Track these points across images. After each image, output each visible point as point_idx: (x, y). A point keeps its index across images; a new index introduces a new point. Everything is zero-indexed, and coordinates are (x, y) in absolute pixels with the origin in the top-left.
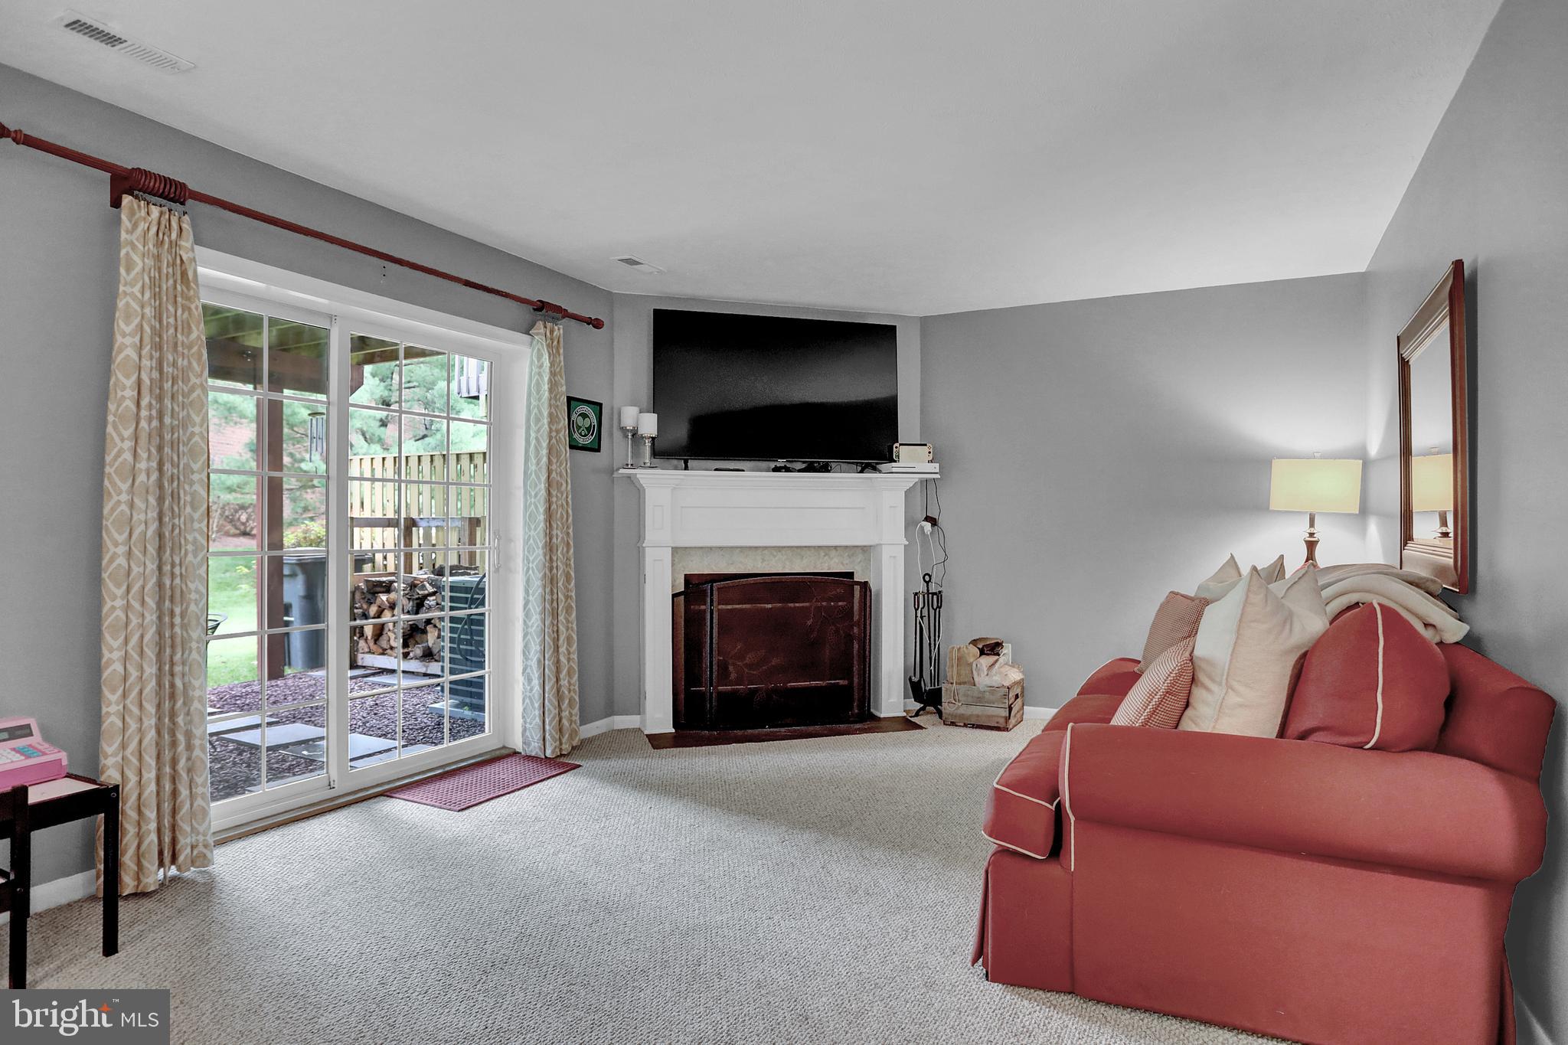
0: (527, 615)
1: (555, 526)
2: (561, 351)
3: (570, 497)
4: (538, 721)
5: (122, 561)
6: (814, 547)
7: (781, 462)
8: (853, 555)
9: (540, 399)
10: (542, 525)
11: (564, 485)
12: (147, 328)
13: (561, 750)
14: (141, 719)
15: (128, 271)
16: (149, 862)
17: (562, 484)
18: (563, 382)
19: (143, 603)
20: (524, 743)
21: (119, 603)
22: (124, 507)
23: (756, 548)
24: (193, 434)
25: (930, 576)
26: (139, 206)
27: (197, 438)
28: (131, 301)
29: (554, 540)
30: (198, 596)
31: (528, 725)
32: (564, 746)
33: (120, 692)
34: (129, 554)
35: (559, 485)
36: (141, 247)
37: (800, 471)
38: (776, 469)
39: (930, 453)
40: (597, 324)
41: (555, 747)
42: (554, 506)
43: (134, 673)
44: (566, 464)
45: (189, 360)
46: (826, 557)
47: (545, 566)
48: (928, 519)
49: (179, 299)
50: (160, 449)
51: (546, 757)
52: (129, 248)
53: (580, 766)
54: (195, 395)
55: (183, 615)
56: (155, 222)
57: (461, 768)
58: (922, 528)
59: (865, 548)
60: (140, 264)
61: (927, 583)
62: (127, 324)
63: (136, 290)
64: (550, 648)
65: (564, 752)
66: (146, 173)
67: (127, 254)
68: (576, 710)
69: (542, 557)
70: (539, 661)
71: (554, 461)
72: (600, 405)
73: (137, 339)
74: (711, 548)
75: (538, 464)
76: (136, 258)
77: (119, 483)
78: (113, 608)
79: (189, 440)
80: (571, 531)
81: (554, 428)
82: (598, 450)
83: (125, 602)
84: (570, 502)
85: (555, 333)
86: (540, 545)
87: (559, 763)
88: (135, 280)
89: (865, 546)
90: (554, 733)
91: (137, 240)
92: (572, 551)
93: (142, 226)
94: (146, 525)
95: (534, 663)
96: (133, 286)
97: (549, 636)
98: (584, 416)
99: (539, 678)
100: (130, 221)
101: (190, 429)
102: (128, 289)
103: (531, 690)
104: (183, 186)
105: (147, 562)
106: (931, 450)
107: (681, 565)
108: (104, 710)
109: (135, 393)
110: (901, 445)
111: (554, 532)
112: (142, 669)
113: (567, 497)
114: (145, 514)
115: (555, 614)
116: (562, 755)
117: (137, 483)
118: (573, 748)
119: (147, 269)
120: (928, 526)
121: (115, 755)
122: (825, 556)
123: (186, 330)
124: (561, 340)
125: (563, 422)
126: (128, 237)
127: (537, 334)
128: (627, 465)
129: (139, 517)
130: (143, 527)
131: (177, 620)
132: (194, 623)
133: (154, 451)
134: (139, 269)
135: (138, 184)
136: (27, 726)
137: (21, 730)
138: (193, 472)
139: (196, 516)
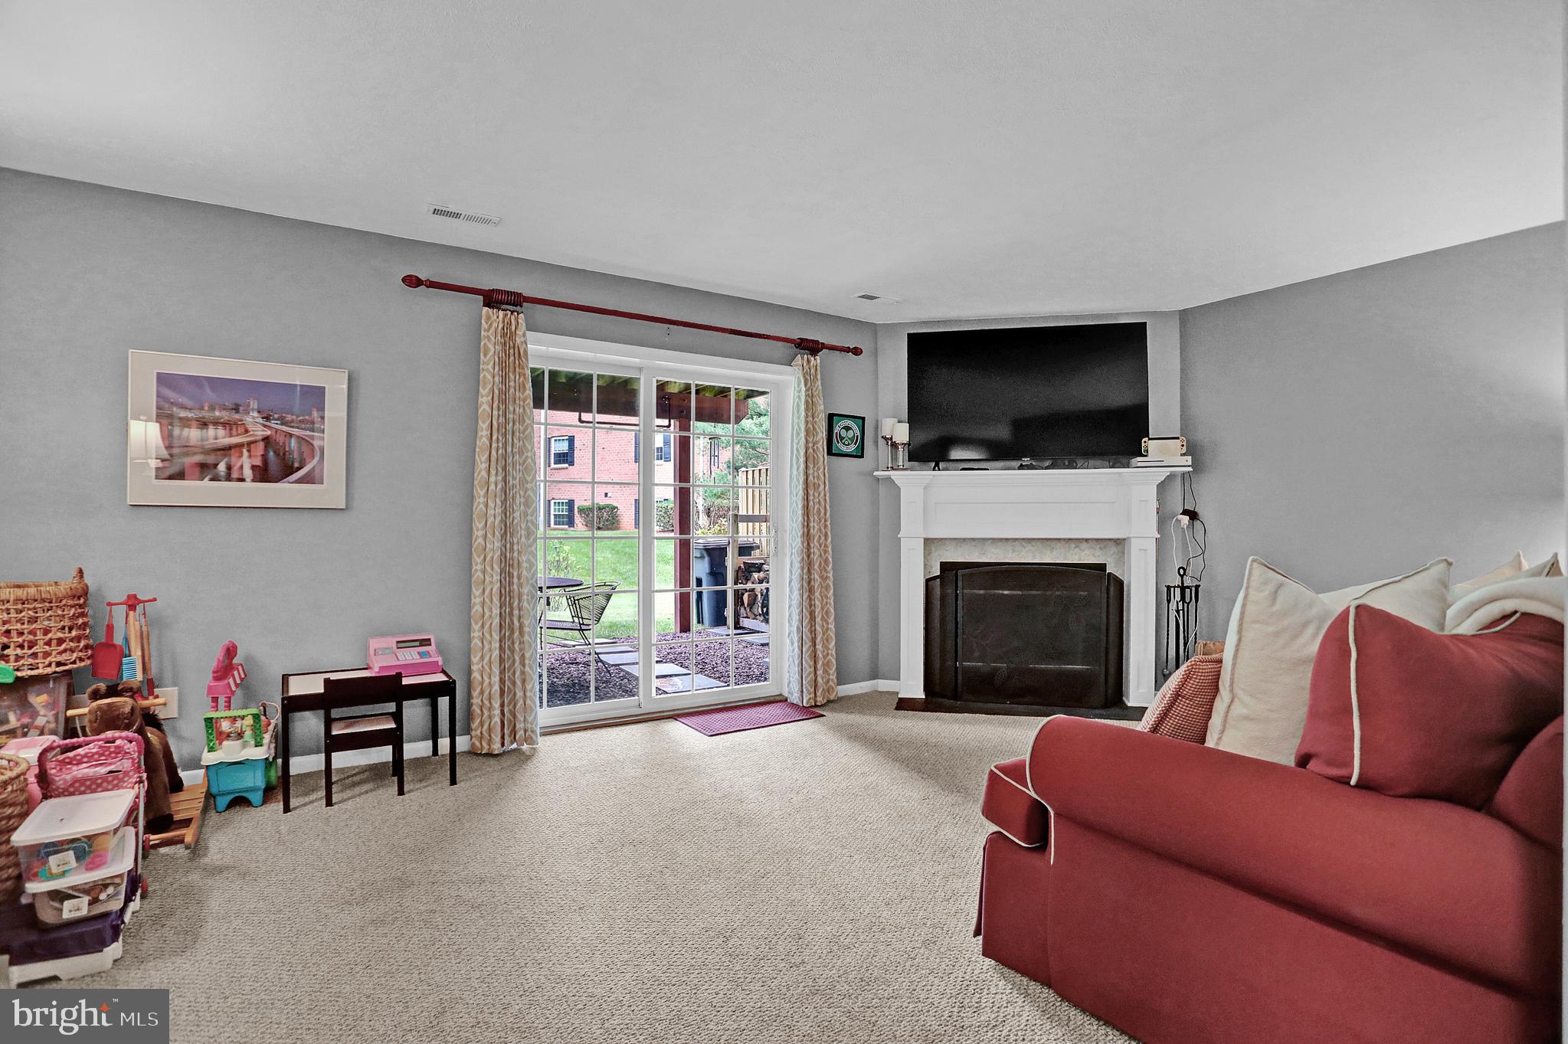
0: (791, 591)
1: (812, 519)
2: (819, 377)
3: (828, 495)
4: (797, 676)
5: (481, 540)
6: (1065, 539)
7: (1026, 461)
8: (1105, 547)
9: (799, 418)
10: (800, 518)
11: (822, 486)
12: (496, 391)
13: (816, 701)
14: (491, 643)
15: (485, 356)
16: (495, 735)
17: (819, 485)
18: (821, 402)
19: (492, 569)
20: (789, 693)
21: (479, 567)
22: (481, 506)
23: (1007, 540)
24: (527, 457)
25: (1185, 570)
26: (493, 313)
27: (529, 460)
28: (487, 374)
29: (812, 531)
30: (528, 565)
31: (791, 679)
32: (818, 699)
33: (480, 623)
34: (485, 537)
35: (816, 487)
36: (493, 339)
37: (1047, 468)
38: (1021, 467)
39: (1183, 446)
40: (857, 351)
41: (810, 699)
42: (811, 503)
43: (487, 613)
44: (824, 469)
45: (524, 408)
46: (1077, 549)
47: (803, 551)
48: (1185, 512)
49: (517, 369)
50: (504, 469)
51: (803, 706)
52: (486, 341)
53: (824, 716)
54: (528, 432)
55: (519, 578)
56: (501, 322)
57: (738, 706)
58: (1178, 521)
59: (1118, 542)
60: (493, 350)
61: (1182, 576)
62: (484, 390)
63: (490, 367)
64: (807, 617)
65: (818, 704)
66: (498, 291)
67: (485, 344)
68: (833, 671)
69: (800, 544)
70: (798, 628)
71: (811, 466)
72: (863, 419)
73: (490, 398)
74: (964, 539)
75: (798, 470)
76: (491, 346)
77: (479, 491)
78: (476, 570)
79: (525, 461)
80: (828, 523)
81: (811, 440)
82: (862, 456)
83: (483, 567)
84: (828, 500)
85: (812, 364)
86: (799, 535)
87: (811, 712)
88: (489, 360)
89: (1118, 539)
90: (810, 689)
91: (492, 334)
92: (829, 540)
93: (495, 325)
94: (495, 517)
95: (795, 629)
96: (488, 365)
97: (806, 608)
98: (847, 428)
99: (798, 642)
100: (487, 323)
101: (525, 454)
102: (485, 367)
103: (793, 651)
104: (520, 295)
105: (495, 542)
106: (1185, 444)
107: (937, 553)
108: (472, 635)
109: (489, 432)
110: (1150, 439)
111: (812, 524)
112: (491, 610)
113: (825, 495)
114: (495, 511)
115: (811, 590)
116: (816, 706)
117: (490, 490)
118: (829, 702)
119: (497, 353)
120: (1185, 519)
121: (477, 664)
122: (1075, 548)
123: (521, 389)
124: (818, 368)
125: (821, 434)
126: (486, 334)
127: (796, 365)
128: (888, 468)
129: (491, 512)
130: (493, 518)
131: (515, 580)
132: (525, 583)
133: (500, 469)
134: (491, 353)
135: (492, 299)
136: (429, 640)
137: (426, 642)
138: (527, 483)
139: (529, 512)
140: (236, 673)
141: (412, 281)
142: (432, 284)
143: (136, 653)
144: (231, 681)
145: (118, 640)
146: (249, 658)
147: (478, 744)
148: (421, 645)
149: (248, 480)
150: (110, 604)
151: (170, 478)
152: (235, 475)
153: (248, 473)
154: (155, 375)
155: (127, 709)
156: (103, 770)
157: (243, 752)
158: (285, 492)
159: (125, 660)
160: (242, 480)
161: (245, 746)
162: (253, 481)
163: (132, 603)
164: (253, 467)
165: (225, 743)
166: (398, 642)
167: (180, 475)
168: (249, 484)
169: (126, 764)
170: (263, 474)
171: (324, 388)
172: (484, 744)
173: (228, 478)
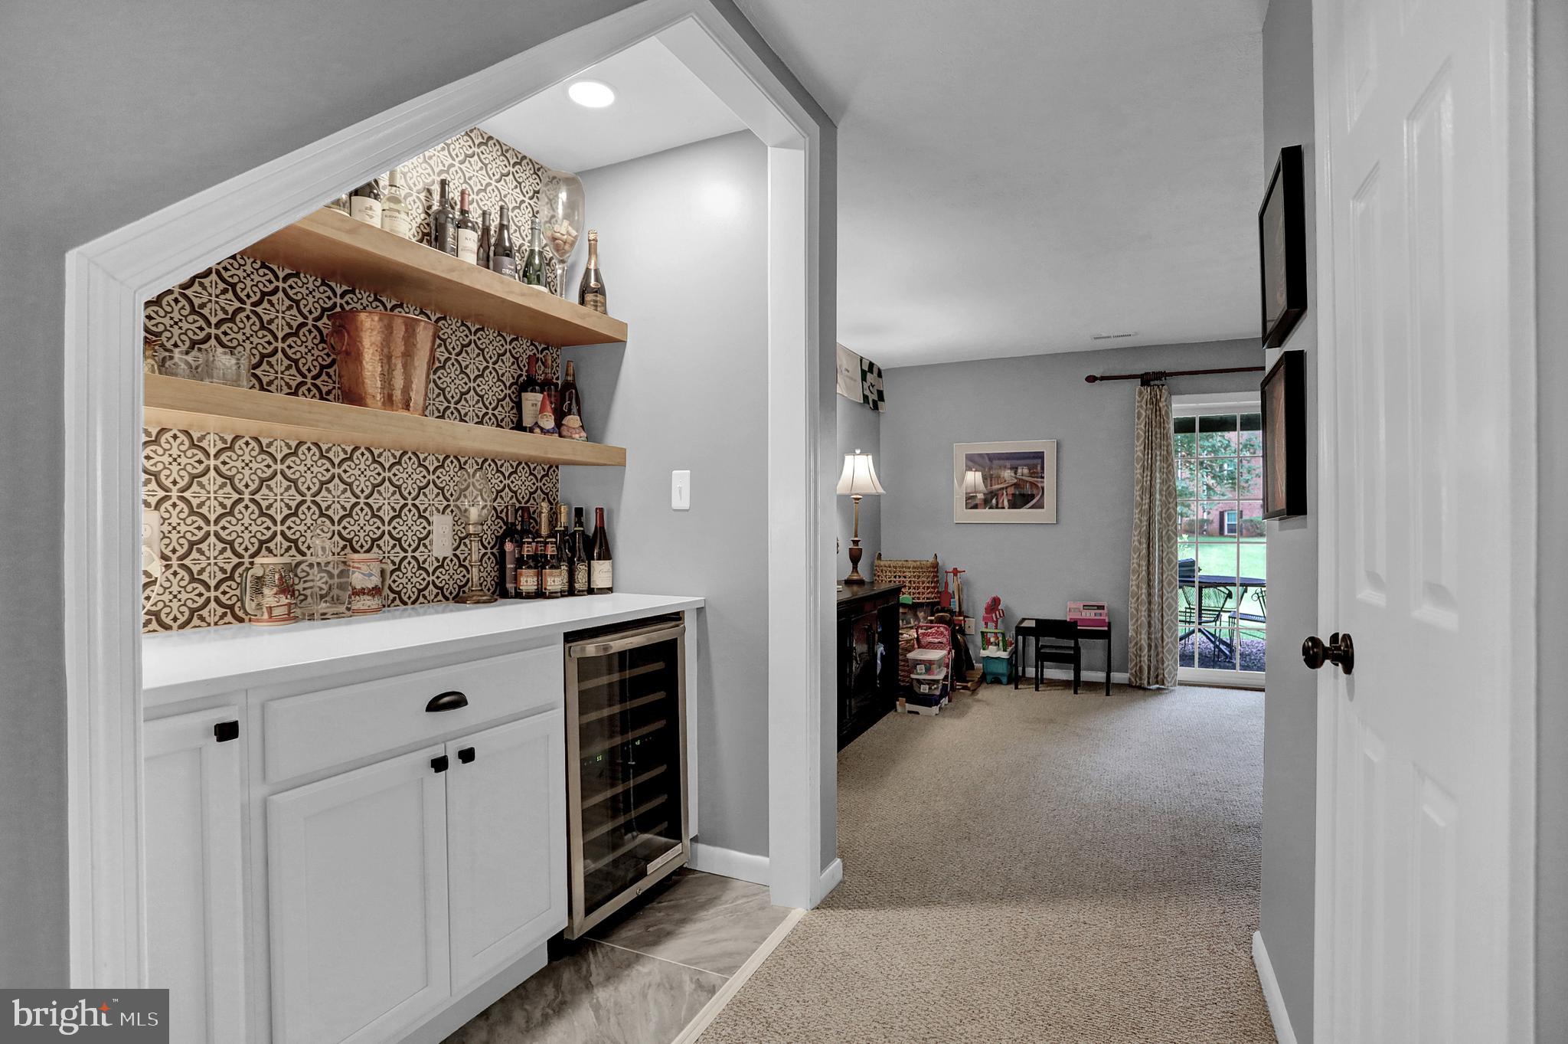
12: (1147, 442)
14: (1141, 612)
16: (1143, 675)
19: (1142, 562)
26: (1144, 389)
28: (1140, 431)
36: (1145, 407)
52: (1140, 409)
56: (1150, 394)
60: (1144, 414)
62: (1138, 442)
63: (1142, 426)
66: (1150, 373)
73: (1143, 448)
76: (1143, 412)
83: (1138, 561)
88: (1142, 421)
91: (1144, 404)
93: (1146, 397)
100: (1141, 397)
102: (1139, 427)
104: (1163, 373)
108: (1130, 605)
109: (1141, 470)
112: (1142, 589)
117: (1142, 509)
119: (1147, 415)
123: (1164, 438)
126: (1140, 404)
133: (1149, 495)
134: (1144, 416)
135: (1146, 379)
136: (1104, 606)
137: (1102, 607)
138: (1169, 503)
139: (1171, 523)
140: (997, 612)
141: (1091, 379)
142: (1103, 378)
143: (957, 597)
144: (994, 615)
145: (950, 591)
146: (1007, 607)
147: (1133, 680)
148: (1098, 609)
149: (1006, 508)
150: (946, 572)
151: (971, 508)
152: (1000, 506)
153: (1006, 503)
154: (964, 456)
155: (948, 619)
156: (936, 640)
157: (998, 653)
158: (1024, 514)
159: (952, 600)
160: (1004, 508)
161: (999, 650)
162: (1009, 508)
163: (956, 572)
164: (1009, 501)
165: (990, 647)
166: (1084, 606)
167: (975, 507)
168: (1007, 510)
169: (944, 640)
170: (1014, 504)
171: (1043, 452)
172: (1137, 680)
173: (997, 507)
